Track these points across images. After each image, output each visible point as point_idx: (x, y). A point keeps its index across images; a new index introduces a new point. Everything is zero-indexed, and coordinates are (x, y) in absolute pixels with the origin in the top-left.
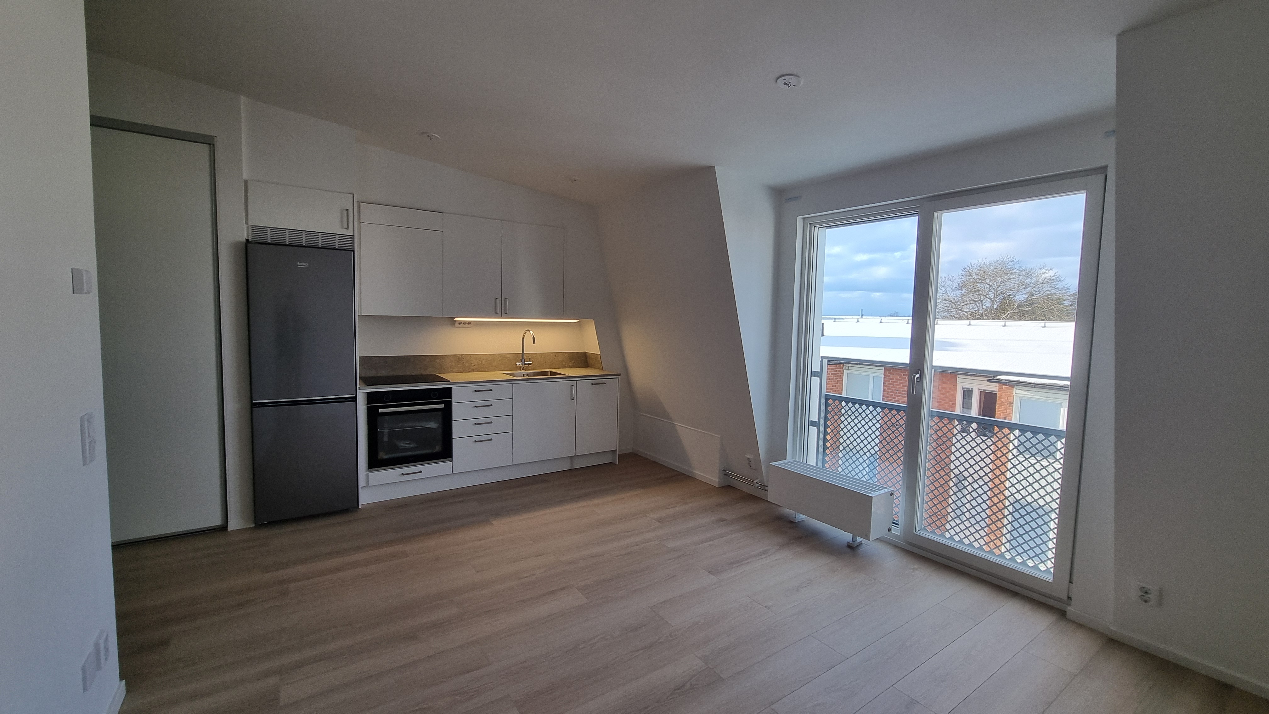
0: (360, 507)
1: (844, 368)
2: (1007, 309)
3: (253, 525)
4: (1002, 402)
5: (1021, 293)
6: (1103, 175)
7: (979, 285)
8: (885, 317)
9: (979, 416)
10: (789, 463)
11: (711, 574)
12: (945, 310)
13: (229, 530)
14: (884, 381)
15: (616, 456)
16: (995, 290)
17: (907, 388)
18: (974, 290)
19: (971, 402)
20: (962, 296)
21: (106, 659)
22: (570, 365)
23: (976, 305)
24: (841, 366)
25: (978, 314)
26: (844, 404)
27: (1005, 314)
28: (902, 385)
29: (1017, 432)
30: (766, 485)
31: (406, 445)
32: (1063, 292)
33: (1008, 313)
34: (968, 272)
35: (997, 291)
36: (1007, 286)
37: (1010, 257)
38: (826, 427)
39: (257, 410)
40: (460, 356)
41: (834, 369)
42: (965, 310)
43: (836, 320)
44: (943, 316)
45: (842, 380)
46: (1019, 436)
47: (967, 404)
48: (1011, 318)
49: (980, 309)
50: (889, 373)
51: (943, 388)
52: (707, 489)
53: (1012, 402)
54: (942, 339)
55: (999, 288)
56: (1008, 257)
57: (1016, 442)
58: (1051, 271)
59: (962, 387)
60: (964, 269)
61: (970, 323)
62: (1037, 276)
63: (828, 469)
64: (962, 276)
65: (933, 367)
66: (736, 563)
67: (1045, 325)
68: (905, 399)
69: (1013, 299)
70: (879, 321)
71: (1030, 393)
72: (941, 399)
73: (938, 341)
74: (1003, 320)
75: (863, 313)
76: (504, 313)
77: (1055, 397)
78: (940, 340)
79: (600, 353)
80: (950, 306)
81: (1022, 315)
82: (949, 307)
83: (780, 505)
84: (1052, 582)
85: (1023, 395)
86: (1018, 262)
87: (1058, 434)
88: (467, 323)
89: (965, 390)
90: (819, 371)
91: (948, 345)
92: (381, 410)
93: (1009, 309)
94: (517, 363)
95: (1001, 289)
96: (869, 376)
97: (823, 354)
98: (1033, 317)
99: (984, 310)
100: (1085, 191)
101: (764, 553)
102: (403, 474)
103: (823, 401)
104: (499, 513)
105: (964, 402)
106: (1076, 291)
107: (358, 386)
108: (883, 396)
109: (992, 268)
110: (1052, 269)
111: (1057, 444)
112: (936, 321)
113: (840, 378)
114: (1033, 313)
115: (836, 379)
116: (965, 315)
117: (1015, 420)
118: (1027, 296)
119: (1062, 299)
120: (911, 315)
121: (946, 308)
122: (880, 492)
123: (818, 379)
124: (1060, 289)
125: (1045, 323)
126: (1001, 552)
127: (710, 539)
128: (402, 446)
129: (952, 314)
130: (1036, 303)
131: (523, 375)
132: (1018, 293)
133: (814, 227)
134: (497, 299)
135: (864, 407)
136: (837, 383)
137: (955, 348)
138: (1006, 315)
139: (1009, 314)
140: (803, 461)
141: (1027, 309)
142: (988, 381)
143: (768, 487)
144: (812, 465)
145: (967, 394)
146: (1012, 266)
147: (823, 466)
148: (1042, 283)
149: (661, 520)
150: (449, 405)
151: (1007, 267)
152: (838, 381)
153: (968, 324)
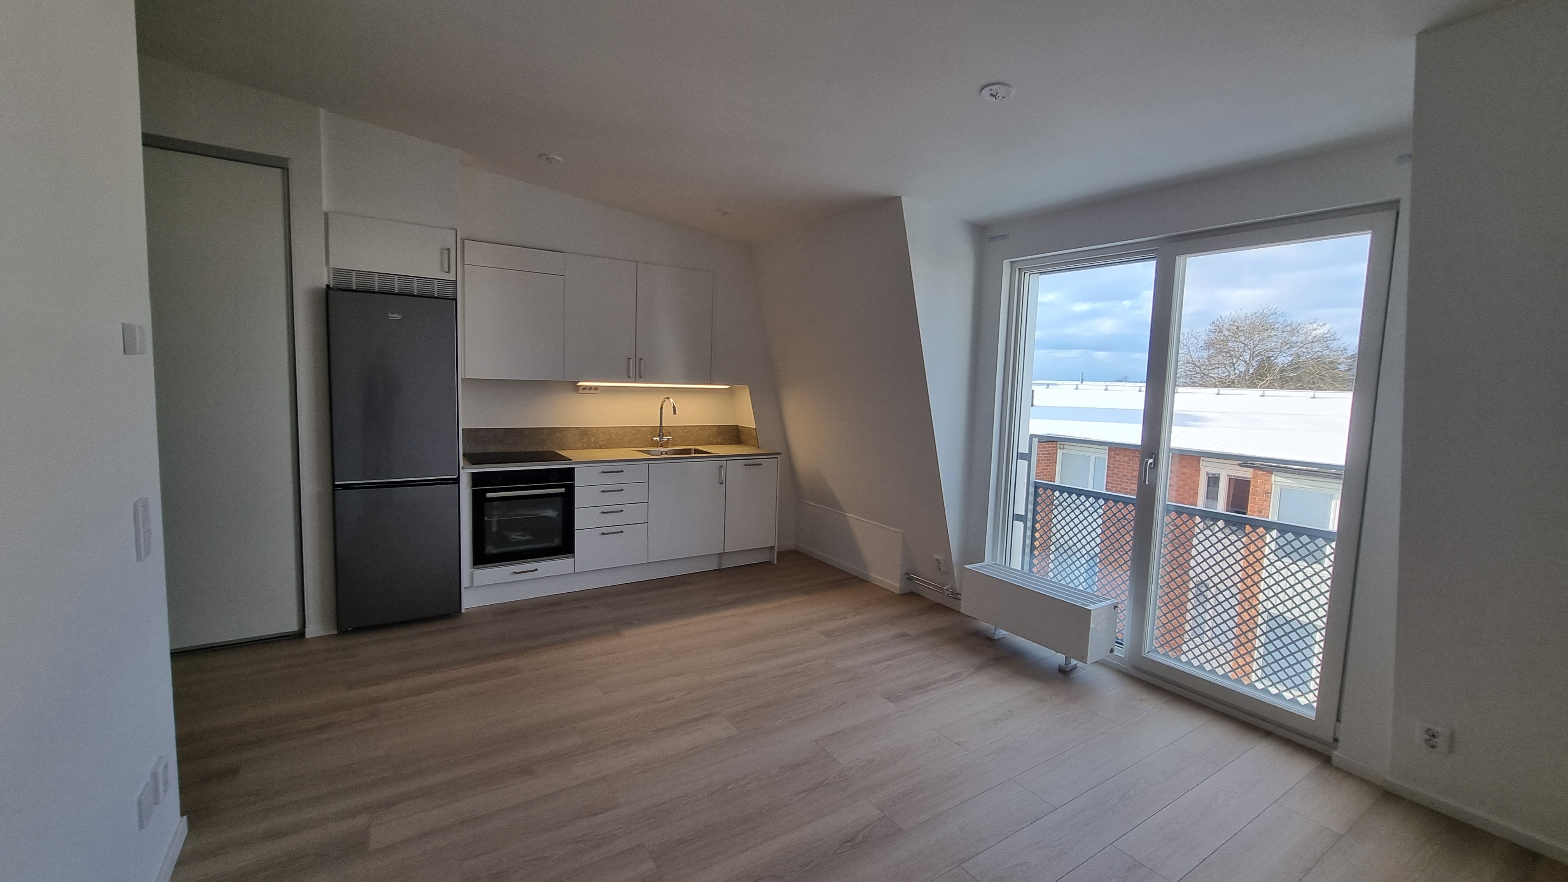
0: (463, 611)
1: (1058, 447)
2: (1266, 375)
3: (335, 632)
4: (1257, 491)
5: (1284, 355)
6: (1395, 212)
7: (1230, 344)
8: (1112, 382)
9: (1226, 511)
10: (987, 566)
11: (890, 701)
12: (1188, 375)
13: (306, 637)
14: (1108, 463)
15: (774, 555)
16: (1251, 351)
17: (1137, 472)
18: (1224, 350)
19: (1218, 491)
20: (1209, 357)
21: (165, 791)
22: (719, 441)
23: (1227, 369)
24: (1054, 444)
25: (1228, 381)
26: (1057, 493)
27: (1263, 380)
28: (1132, 469)
29: (1274, 533)
30: (958, 592)
31: (520, 538)
32: (1338, 353)
33: (1267, 379)
34: (1217, 328)
35: (1254, 352)
36: (1267, 346)
37: (1272, 308)
38: (1034, 522)
39: (340, 493)
40: (584, 429)
41: (1045, 448)
42: (1212, 375)
43: (1049, 387)
44: (1185, 383)
45: (1056, 462)
46: (1277, 538)
47: (1212, 495)
48: (1271, 386)
49: (1231, 374)
50: (1114, 454)
51: (1183, 473)
52: (886, 597)
53: (1269, 492)
54: (1183, 411)
55: (1257, 348)
56: (1269, 309)
57: (1273, 546)
58: (1323, 326)
59: (1207, 472)
60: (1212, 323)
61: (1218, 392)
62: (1306, 333)
63: (1036, 574)
64: (1210, 331)
65: (1171, 450)
66: (919, 688)
67: (1314, 395)
68: (1135, 487)
69: (1273, 362)
70: (1104, 388)
71: (1294, 481)
72: (1179, 487)
73: (1179, 414)
74: (1260, 388)
75: (1083, 377)
76: (639, 376)
77: (1324, 486)
78: (1181, 412)
79: (755, 427)
80: (1194, 370)
81: (1284, 382)
82: (1192, 371)
83: (975, 617)
84: (1314, 719)
85: (1285, 484)
86: (1281, 315)
87: (1327, 536)
88: (593, 388)
89: (1210, 476)
90: (1027, 452)
91: (1191, 420)
92: (489, 495)
93: (1268, 375)
94: (654, 438)
95: (1259, 349)
96: (1090, 457)
97: (1032, 431)
98: (1299, 385)
99: (1236, 375)
100: (1370, 231)
101: (953, 677)
102: (514, 572)
103: (1032, 490)
104: (629, 623)
105: (1209, 491)
106: (1355, 352)
107: (461, 465)
108: (1107, 482)
109: (1248, 322)
110: (1326, 324)
111: (1326, 549)
112: (1176, 389)
113: (1053, 459)
114: (1300, 380)
115: (1048, 460)
116: (1212, 381)
117: (1273, 517)
118: (1292, 358)
119: (1337, 362)
120: (1145, 379)
121: (1188, 373)
122: (1101, 605)
123: (1026, 462)
124: (1334, 350)
125: (1315, 392)
126: (1251, 681)
127: (889, 659)
128: (514, 539)
129: (1196, 380)
130: (1303, 368)
131: (661, 452)
132: (1281, 354)
133: (1025, 273)
134: (630, 359)
135: (1083, 498)
136: (1049, 466)
137: (1198, 423)
138: (1264, 382)
139: (1267, 381)
140: (1005, 564)
141: (1291, 375)
142: (1240, 465)
143: (961, 595)
144: (1017, 569)
145: (1213, 481)
146: (1274, 320)
147: (1030, 570)
148: (1312, 342)
149: (827, 634)
150: (570, 490)
151: (1267, 321)
152: (1050, 463)
153: (1217, 393)
